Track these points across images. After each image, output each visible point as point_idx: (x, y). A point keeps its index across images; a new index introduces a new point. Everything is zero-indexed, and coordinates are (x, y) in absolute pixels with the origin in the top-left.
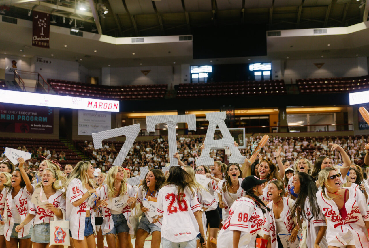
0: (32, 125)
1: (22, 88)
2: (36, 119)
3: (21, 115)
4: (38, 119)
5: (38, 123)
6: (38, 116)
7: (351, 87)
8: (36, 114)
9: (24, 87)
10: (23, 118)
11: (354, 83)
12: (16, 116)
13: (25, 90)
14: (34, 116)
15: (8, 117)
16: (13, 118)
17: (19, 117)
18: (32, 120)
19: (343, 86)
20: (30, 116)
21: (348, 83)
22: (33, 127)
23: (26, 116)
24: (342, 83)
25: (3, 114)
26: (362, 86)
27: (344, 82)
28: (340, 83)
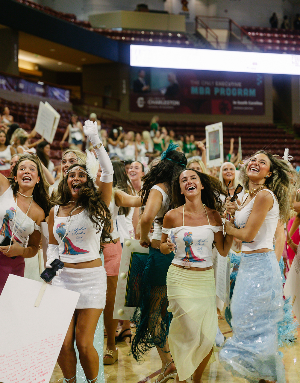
0: (235, 103)
1: (214, 45)
2: (240, 92)
3: (220, 87)
4: (243, 93)
5: (242, 99)
6: (243, 87)
8: (239, 84)
9: (218, 43)
10: (222, 92)
12: (212, 88)
13: (219, 48)
14: (237, 88)
15: (202, 91)
16: (208, 92)
17: (216, 91)
18: (234, 94)
20: (231, 87)
22: (237, 105)
23: (225, 87)
25: (195, 86)
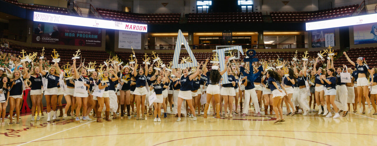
0: (87, 41)
1: (80, 15)
2: (90, 36)
3: (80, 34)
4: (91, 37)
5: (91, 39)
6: (91, 34)
7: (307, 18)
8: (90, 33)
9: (81, 14)
10: (81, 36)
11: (309, 16)
12: (76, 34)
13: (82, 16)
14: (88, 34)
15: (70, 35)
16: (74, 35)
17: (78, 35)
18: (87, 37)
19: (301, 17)
20: (85, 34)
21: (305, 16)
22: (88, 42)
23: (82, 34)
24: (301, 16)
25: (67, 32)
26: (314, 18)
27: (302, 15)
28: (300, 16)
